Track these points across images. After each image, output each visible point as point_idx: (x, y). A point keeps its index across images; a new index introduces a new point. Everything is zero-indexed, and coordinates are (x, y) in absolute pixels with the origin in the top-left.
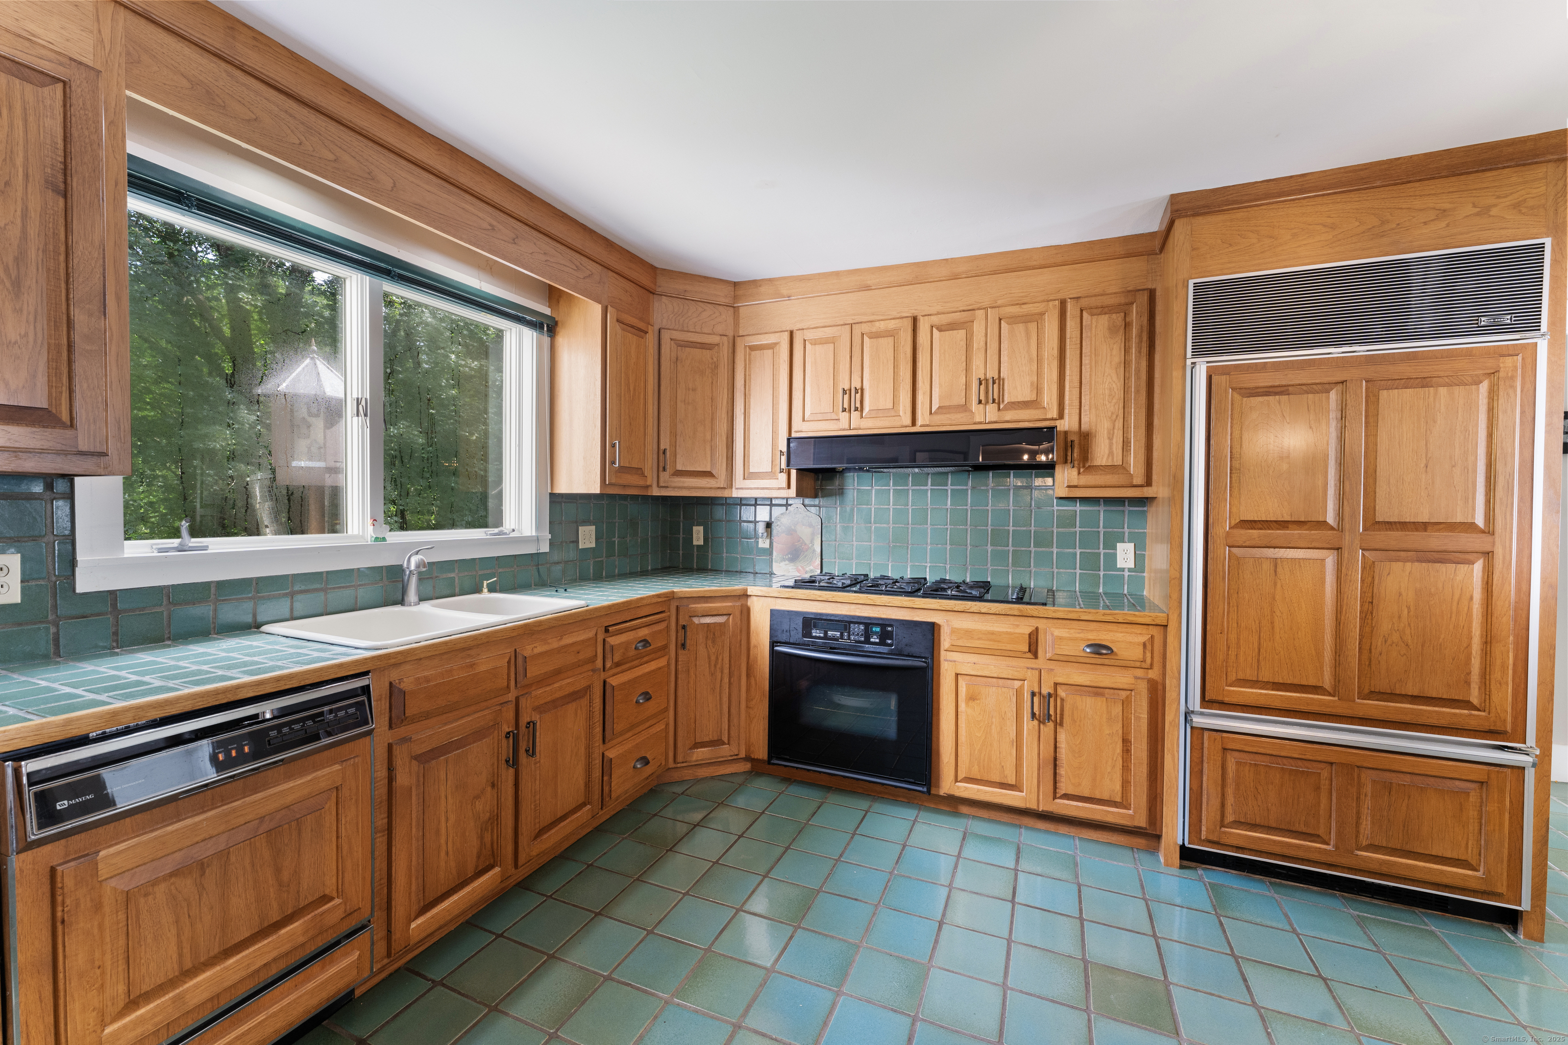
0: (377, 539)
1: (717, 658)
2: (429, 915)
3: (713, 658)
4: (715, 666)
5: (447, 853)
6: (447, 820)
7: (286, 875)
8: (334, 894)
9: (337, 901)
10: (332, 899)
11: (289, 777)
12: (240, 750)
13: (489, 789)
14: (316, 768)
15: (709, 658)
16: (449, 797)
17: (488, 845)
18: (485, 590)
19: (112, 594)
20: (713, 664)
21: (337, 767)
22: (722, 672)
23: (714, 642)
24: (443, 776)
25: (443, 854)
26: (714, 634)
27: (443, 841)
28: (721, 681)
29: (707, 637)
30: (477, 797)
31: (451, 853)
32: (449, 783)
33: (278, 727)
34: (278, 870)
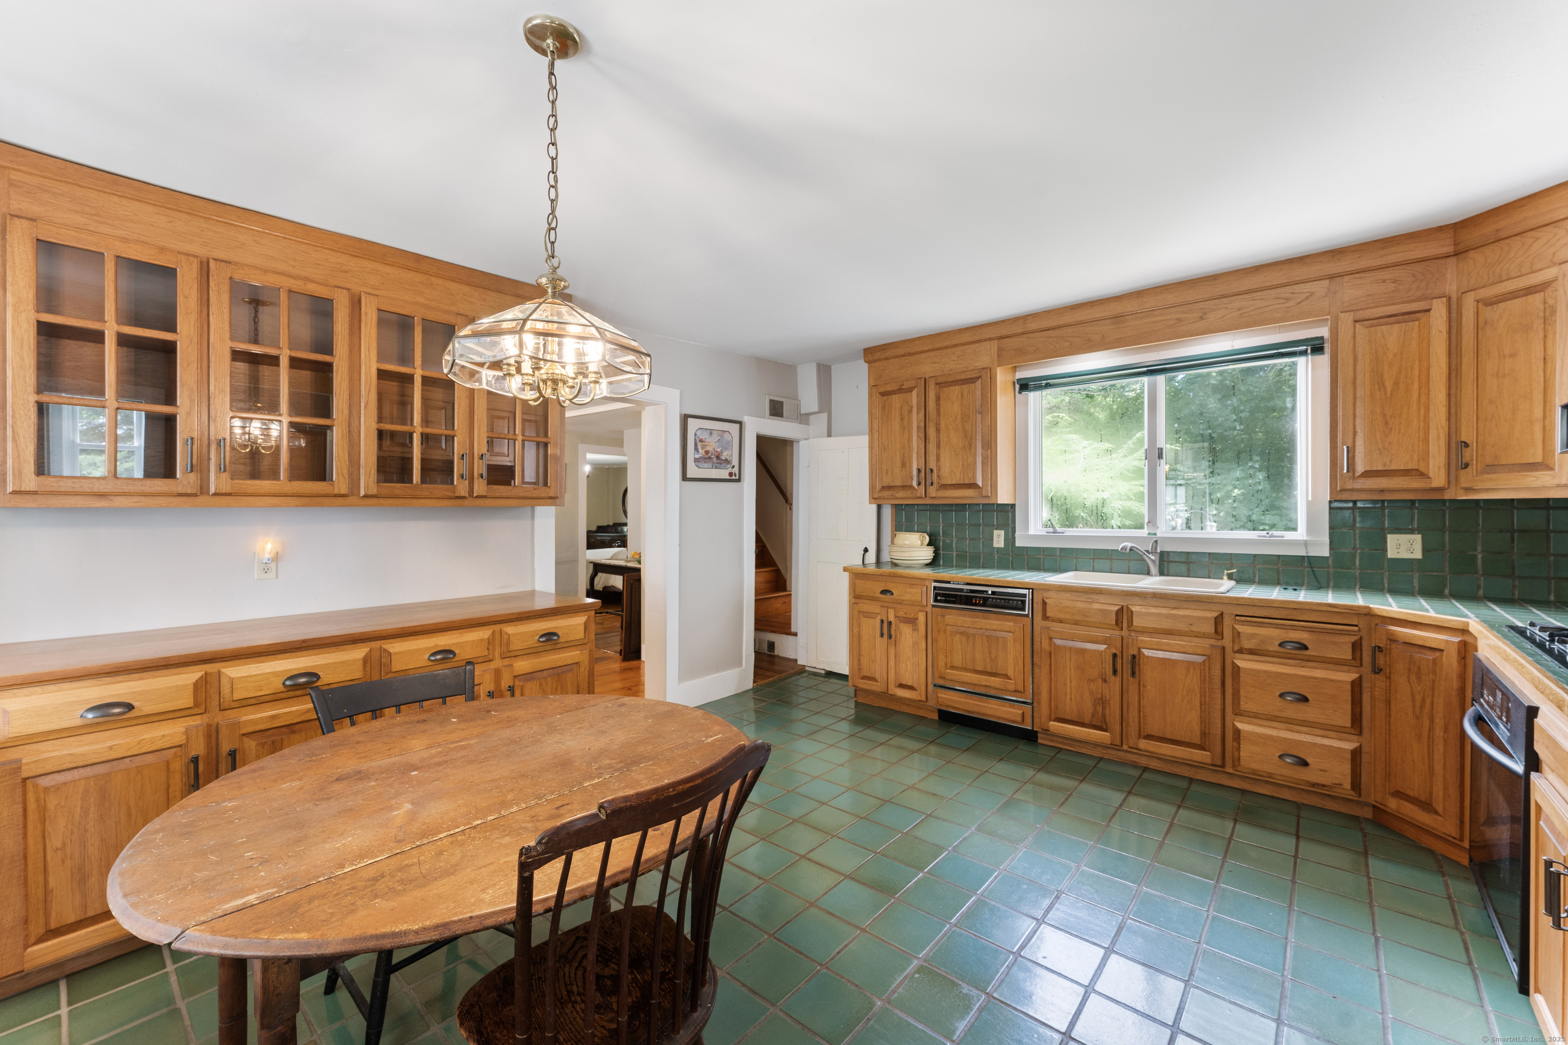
0: (1149, 534)
1: (1423, 701)
2: (1060, 724)
3: (1418, 698)
4: (1422, 707)
5: (1071, 700)
6: (1071, 682)
7: (993, 656)
8: (1012, 678)
9: (1013, 682)
10: (1011, 679)
11: (997, 620)
12: (979, 601)
13: (1100, 681)
14: (1006, 621)
15: (1413, 695)
16: (1072, 670)
17: (1100, 714)
18: (1225, 577)
19: (1027, 548)
20: (1418, 704)
21: (1012, 624)
22: (1432, 720)
23: (1419, 677)
24: (1068, 656)
25: (1068, 698)
26: (1419, 669)
27: (1068, 691)
28: (1430, 730)
29: (1410, 670)
30: (1092, 681)
31: (1073, 700)
32: (1072, 662)
33: (993, 598)
34: (990, 653)
